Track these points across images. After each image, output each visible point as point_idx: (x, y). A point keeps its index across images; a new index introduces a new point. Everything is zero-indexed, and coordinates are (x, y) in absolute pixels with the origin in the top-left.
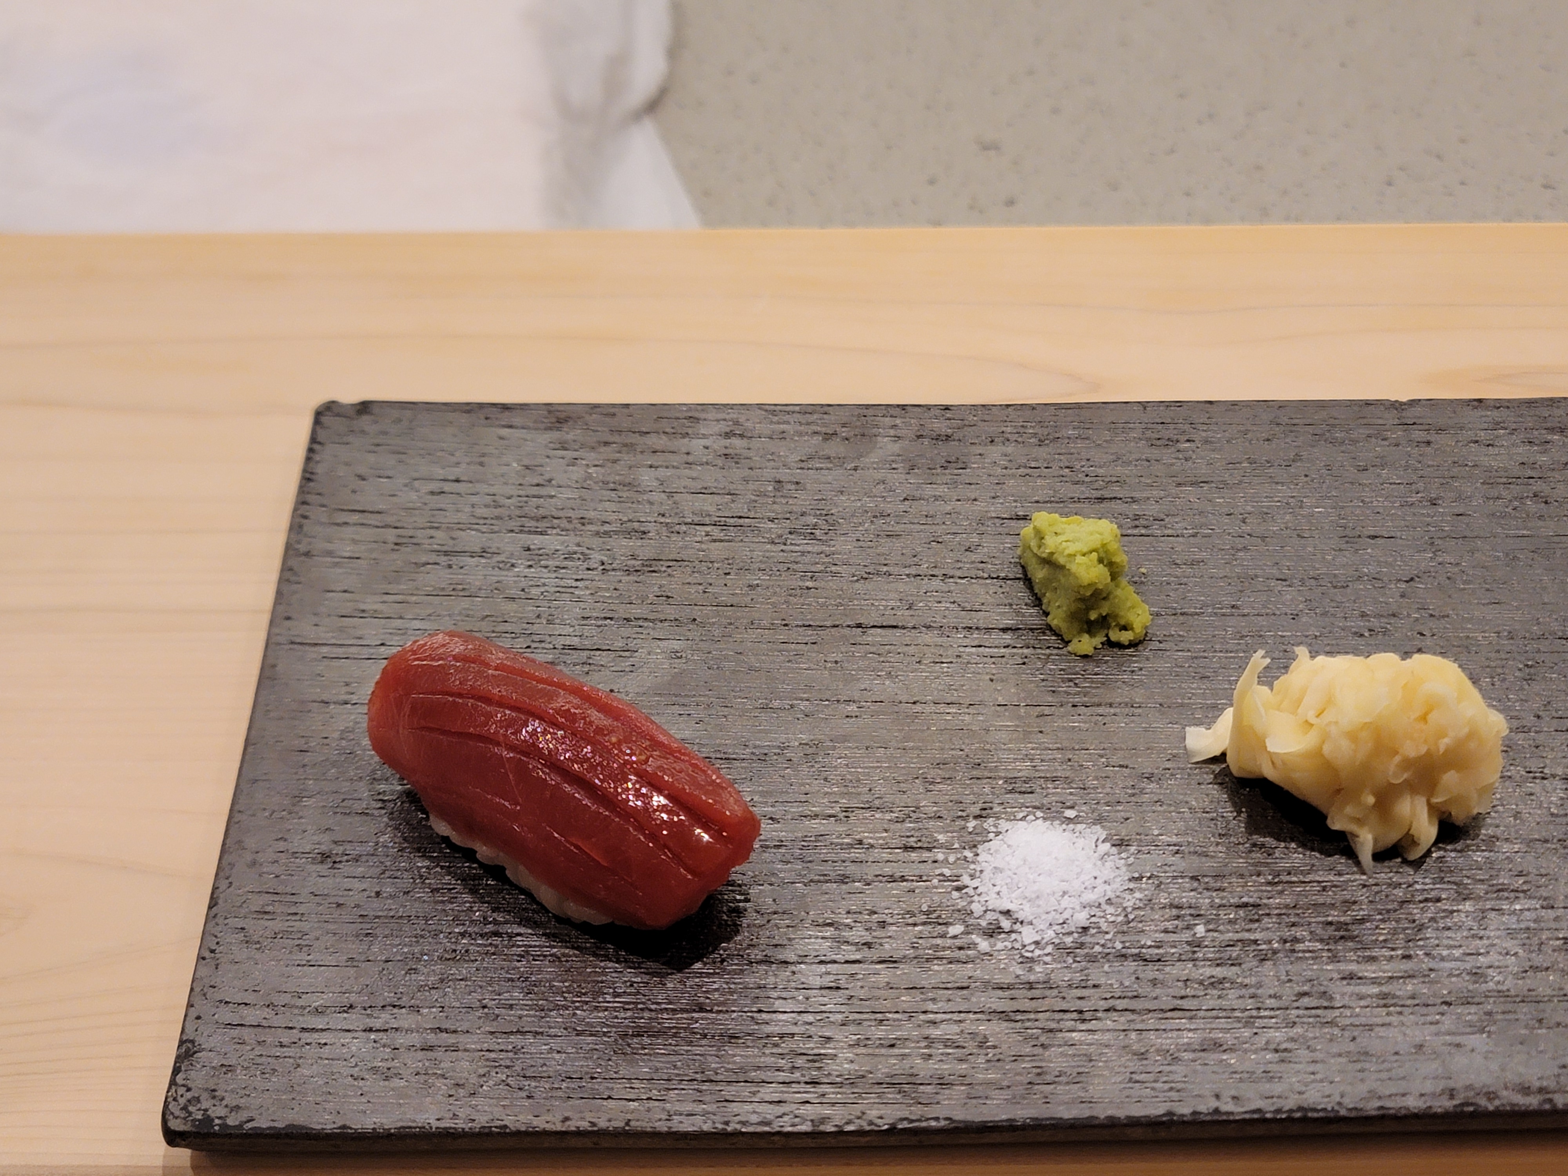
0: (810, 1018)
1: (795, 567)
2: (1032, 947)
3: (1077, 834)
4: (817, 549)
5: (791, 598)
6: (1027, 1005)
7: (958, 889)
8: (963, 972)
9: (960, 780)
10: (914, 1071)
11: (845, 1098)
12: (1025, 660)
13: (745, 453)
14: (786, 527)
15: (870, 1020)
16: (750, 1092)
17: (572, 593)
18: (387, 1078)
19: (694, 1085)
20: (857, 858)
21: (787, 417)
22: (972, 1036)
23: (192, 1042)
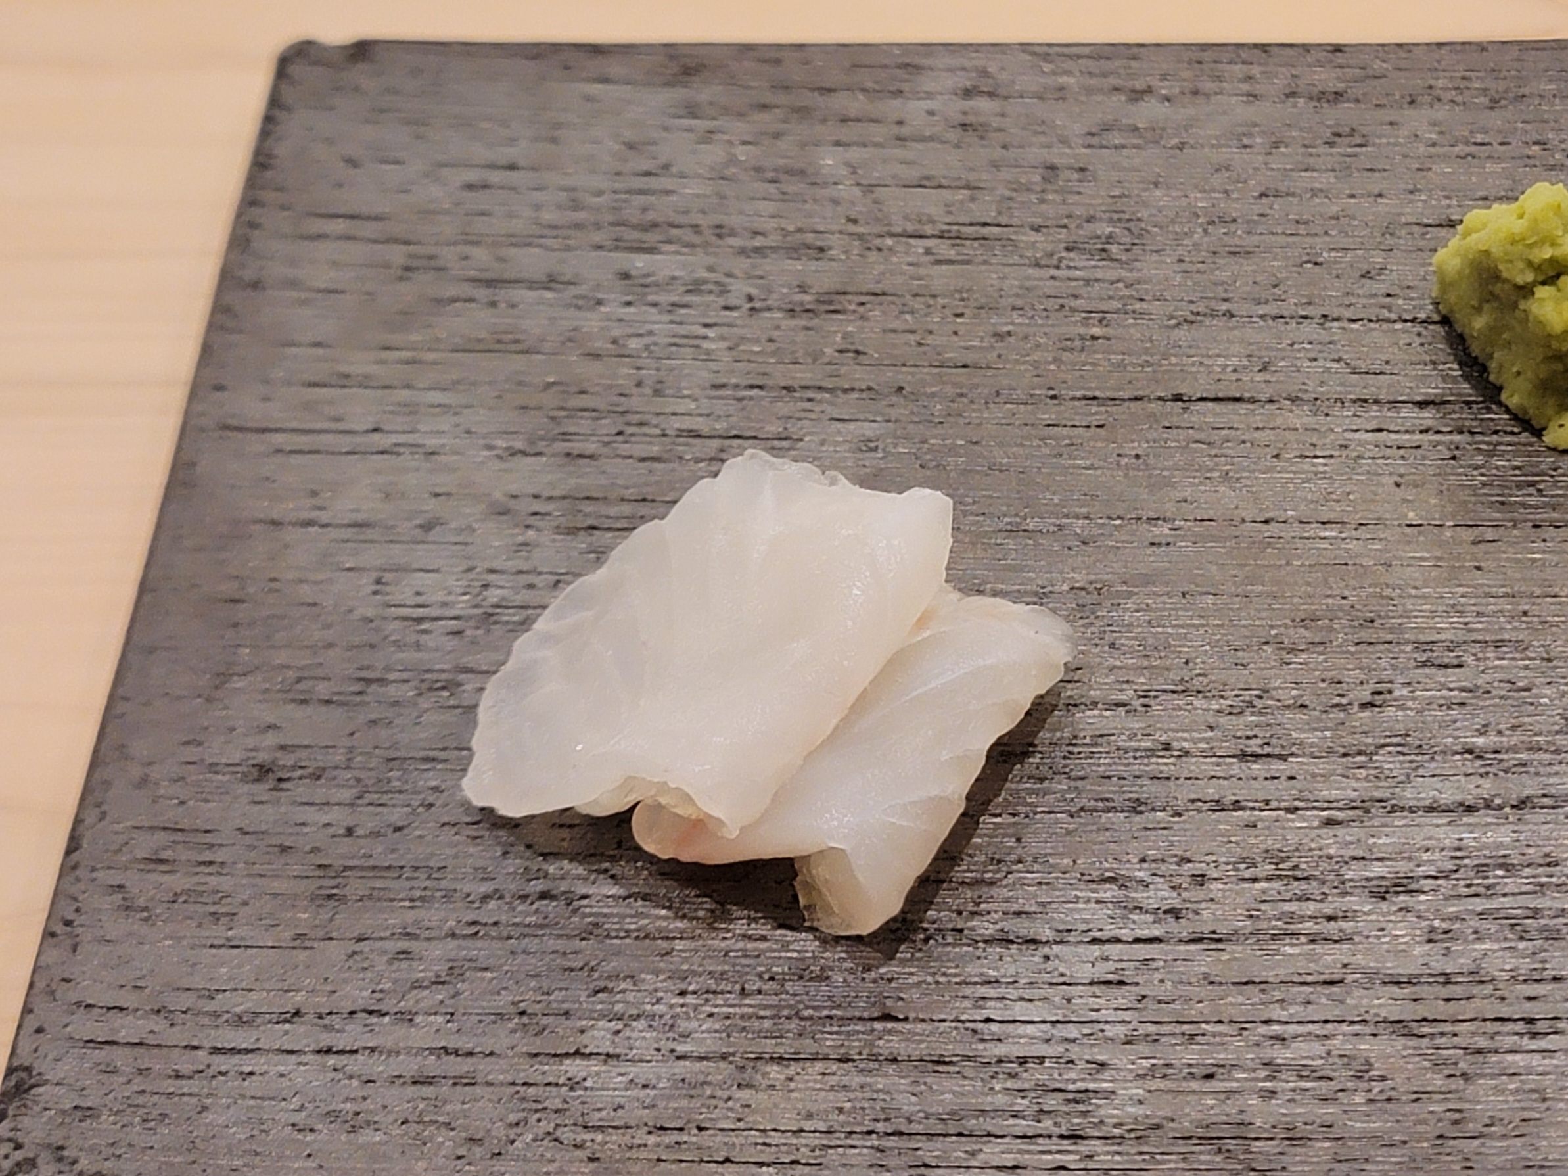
0: (1072, 1031)
1: (1074, 303)
4: (1110, 275)
5: (1065, 354)
6: (1441, 1010)
8: (1331, 958)
9: (1340, 646)
10: (1246, 1118)
11: (1128, 1162)
12: (1456, 452)
13: (996, 122)
14: (1060, 241)
15: (1173, 1035)
16: (966, 1152)
17: (697, 347)
18: (353, 1130)
19: (874, 1141)
20: (1161, 772)
21: (1069, 65)
22: (1345, 1060)
23: (28, 1069)
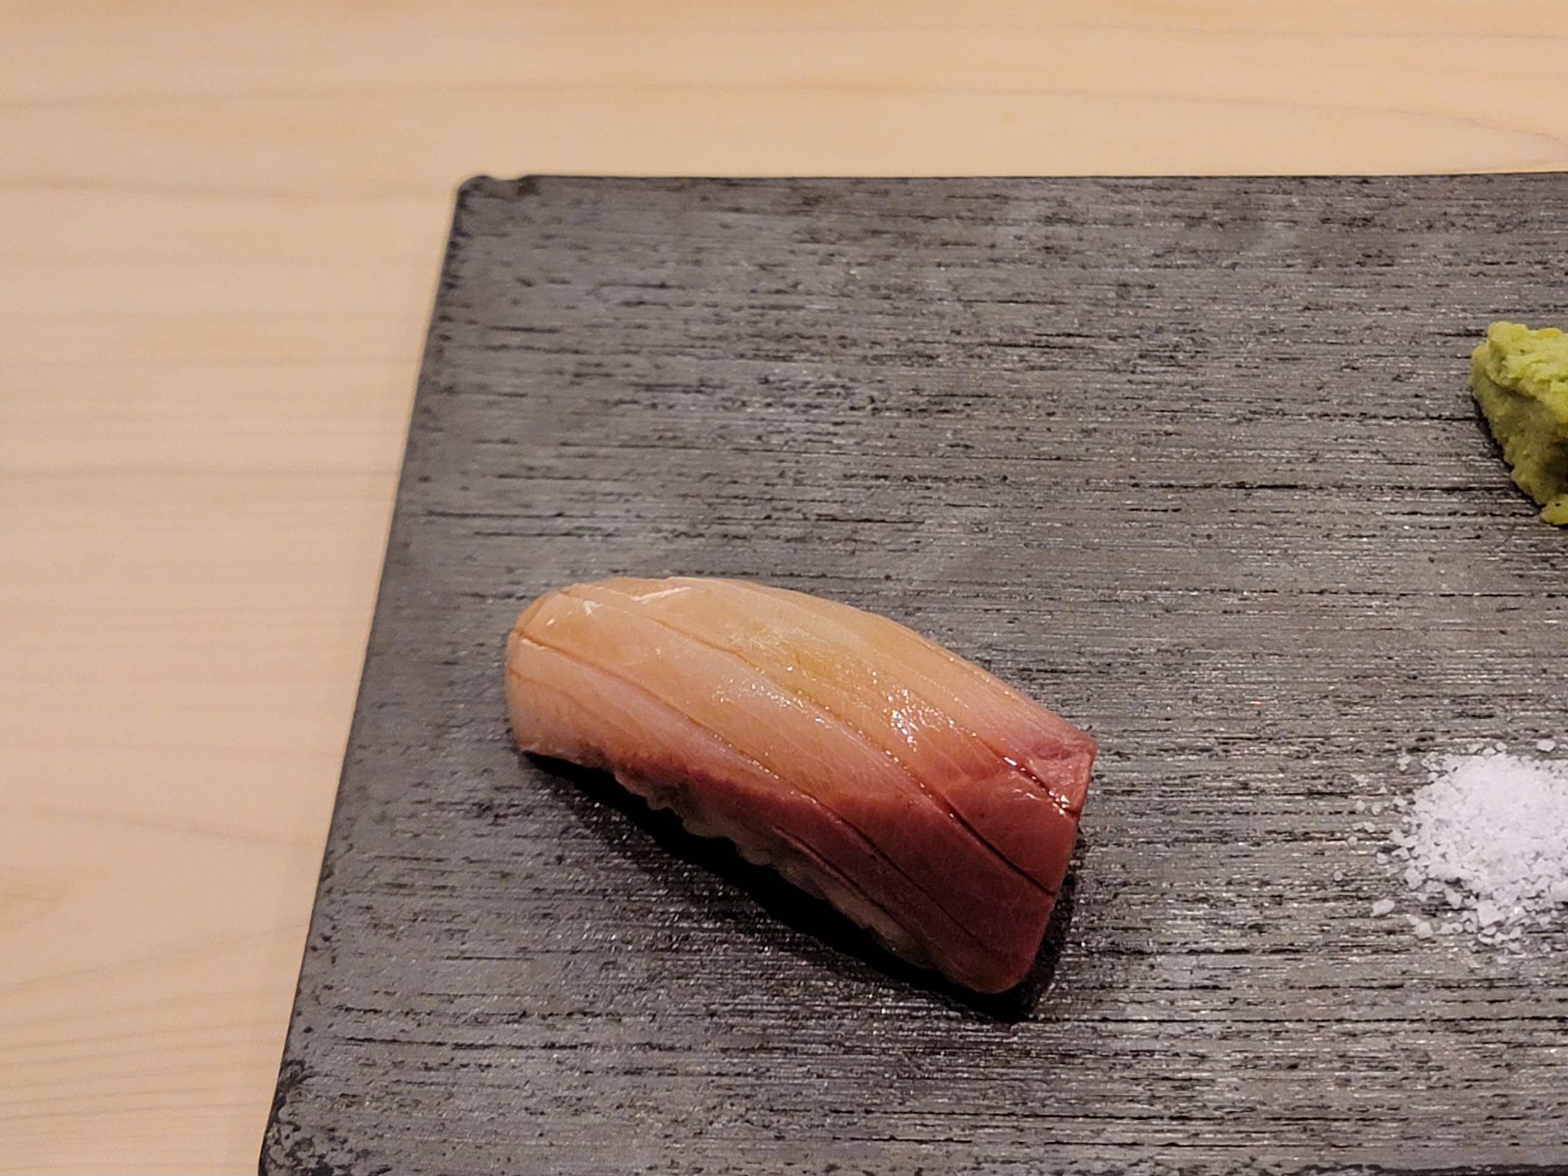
0: (1176, 1029)
1: (1149, 404)
2: (1493, 930)
3: (1556, 773)
4: (1178, 379)
5: (1144, 448)
6: (1486, 1010)
7: (1386, 850)
8: (1392, 966)
9: (1388, 699)
10: (1326, 1102)
11: (1228, 1139)
12: (1480, 532)
13: (1075, 246)
14: (1134, 350)
15: (1262, 1031)
16: (1092, 1131)
17: (830, 442)
18: (577, 1113)
19: (1013, 1121)
20: (1241, 808)
21: (1135, 195)
22: (1408, 1053)
23: (301, 1063)
